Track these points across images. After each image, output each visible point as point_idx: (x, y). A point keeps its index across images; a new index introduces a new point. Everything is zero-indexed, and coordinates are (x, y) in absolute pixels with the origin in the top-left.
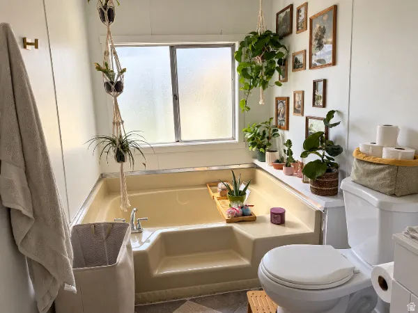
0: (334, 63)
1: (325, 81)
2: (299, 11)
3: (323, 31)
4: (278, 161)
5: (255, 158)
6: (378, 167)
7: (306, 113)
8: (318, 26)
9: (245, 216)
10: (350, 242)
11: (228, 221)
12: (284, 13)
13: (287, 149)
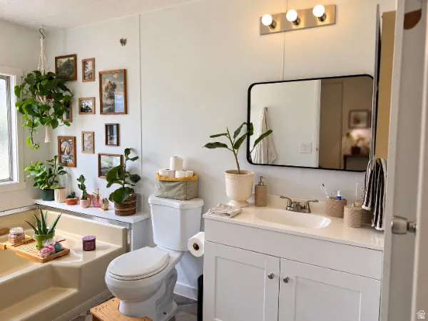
0: (126, 112)
1: (118, 125)
2: (85, 63)
3: (114, 86)
4: (69, 197)
5: (38, 198)
6: (174, 184)
7: (98, 151)
8: (107, 81)
9: (59, 252)
10: (155, 242)
11: (45, 261)
12: (67, 59)
13: (80, 183)
